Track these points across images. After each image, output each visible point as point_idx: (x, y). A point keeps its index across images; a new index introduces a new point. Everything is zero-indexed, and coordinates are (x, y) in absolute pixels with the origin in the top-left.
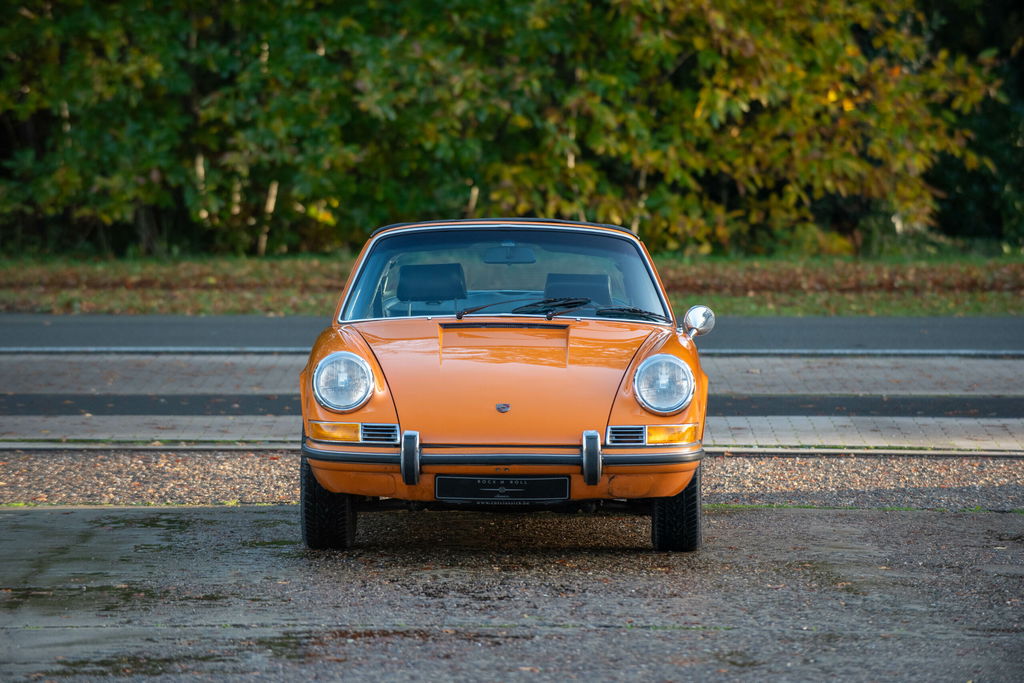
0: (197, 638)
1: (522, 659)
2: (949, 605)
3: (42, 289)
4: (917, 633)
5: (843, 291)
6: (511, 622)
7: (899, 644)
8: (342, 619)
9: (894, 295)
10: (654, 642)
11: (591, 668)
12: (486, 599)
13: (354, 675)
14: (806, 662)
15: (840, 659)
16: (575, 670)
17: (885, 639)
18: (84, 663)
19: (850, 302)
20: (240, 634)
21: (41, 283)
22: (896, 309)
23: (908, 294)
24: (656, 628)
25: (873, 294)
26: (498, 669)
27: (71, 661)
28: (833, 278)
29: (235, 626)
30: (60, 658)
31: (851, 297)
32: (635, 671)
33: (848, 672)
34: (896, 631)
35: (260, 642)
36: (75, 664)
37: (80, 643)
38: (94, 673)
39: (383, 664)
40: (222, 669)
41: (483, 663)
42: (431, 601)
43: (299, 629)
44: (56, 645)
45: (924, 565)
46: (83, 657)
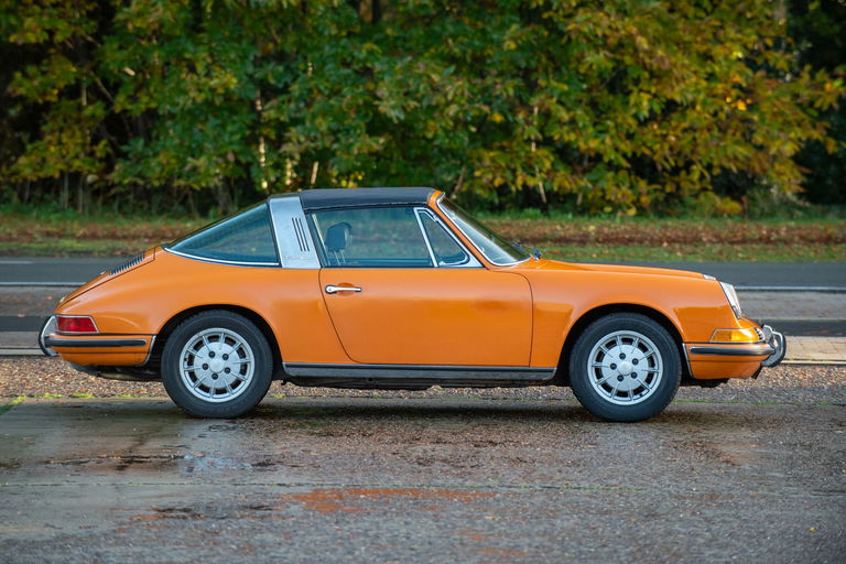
0: (251, 493)
1: (486, 511)
2: (800, 473)
3: (147, 240)
4: (776, 494)
5: (732, 243)
6: (480, 484)
7: (762, 501)
8: (357, 481)
9: (770, 246)
10: (584, 499)
11: (537, 518)
12: (462, 467)
13: (364, 521)
14: (694, 514)
15: (719, 512)
16: (524, 518)
17: (752, 497)
18: (170, 510)
19: (738, 252)
20: (283, 490)
21: (146, 236)
22: (771, 257)
23: (781, 245)
24: (585, 489)
25: (754, 246)
26: (469, 517)
27: (162, 508)
28: (724, 234)
29: (280, 485)
30: (154, 506)
31: (738, 247)
32: (568, 520)
33: (724, 521)
34: (760, 492)
35: (297, 497)
36: (164, 511)
37: (167, 496)
38: (178, 517)
39: (385, 513)
40: (270, 515)
41: (458, 513)
42: (421, 468)
43: (325, 487)
44: (150, 497)
45: (784, 444)
46: (170, 506)
